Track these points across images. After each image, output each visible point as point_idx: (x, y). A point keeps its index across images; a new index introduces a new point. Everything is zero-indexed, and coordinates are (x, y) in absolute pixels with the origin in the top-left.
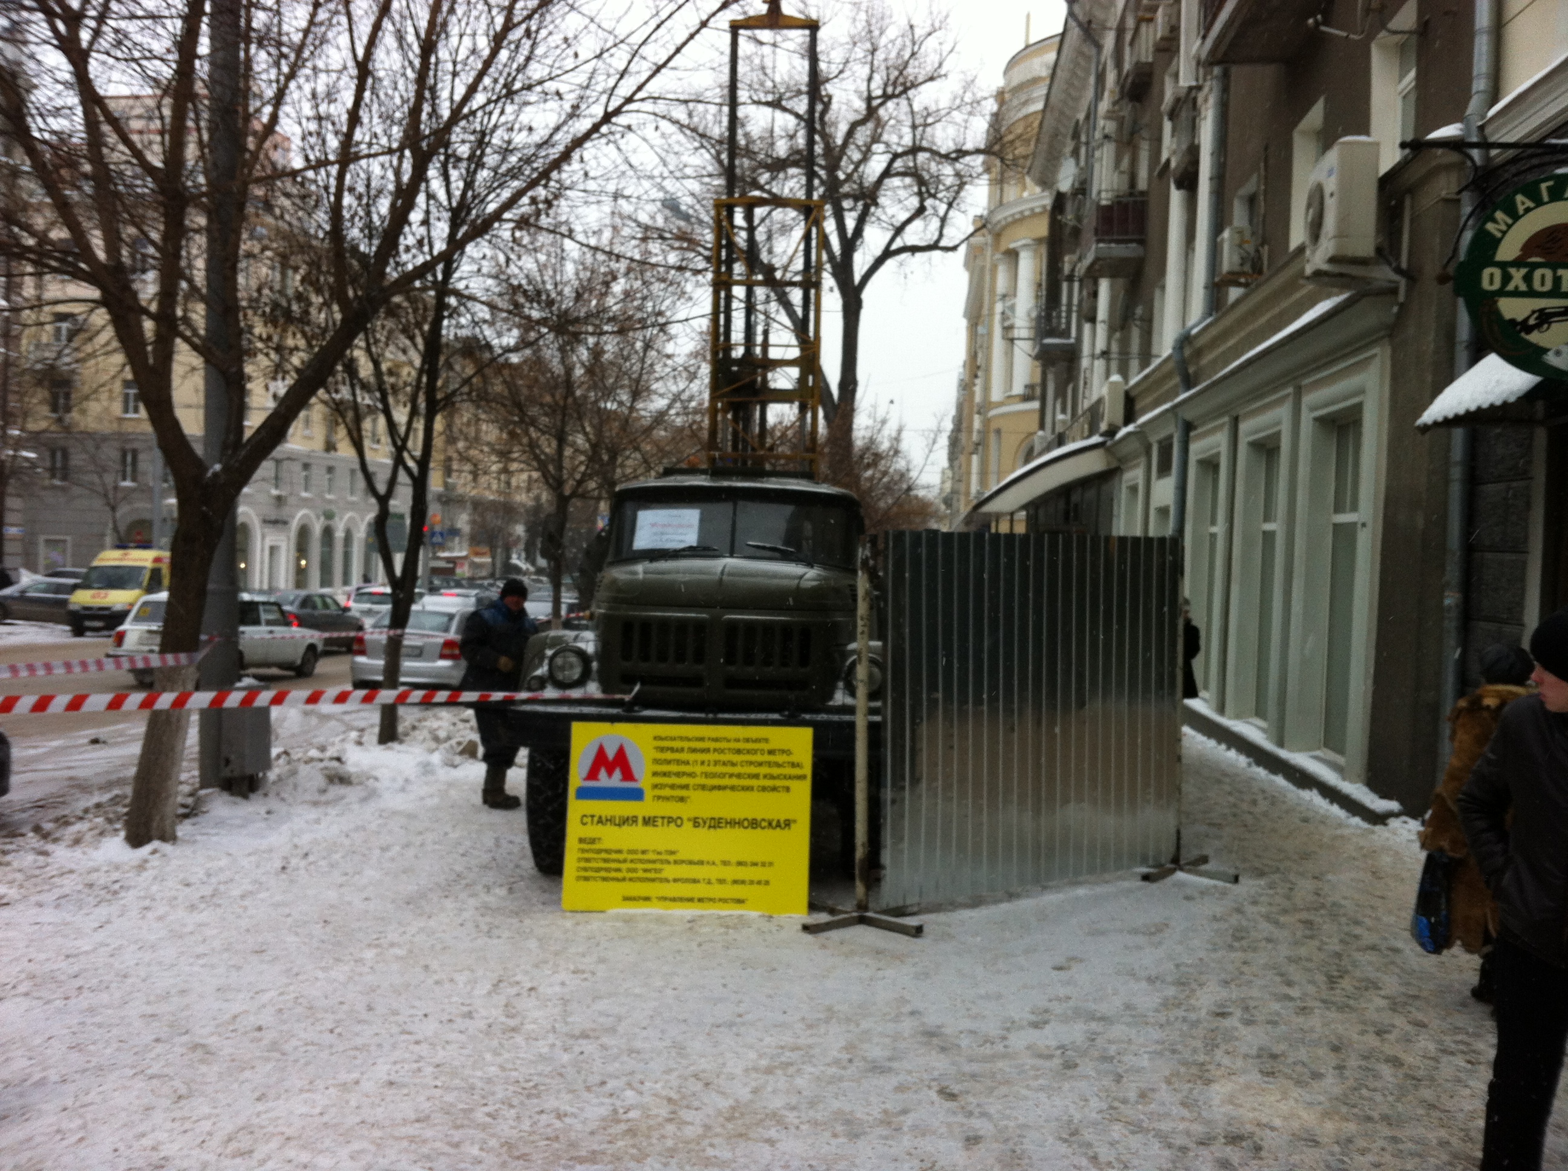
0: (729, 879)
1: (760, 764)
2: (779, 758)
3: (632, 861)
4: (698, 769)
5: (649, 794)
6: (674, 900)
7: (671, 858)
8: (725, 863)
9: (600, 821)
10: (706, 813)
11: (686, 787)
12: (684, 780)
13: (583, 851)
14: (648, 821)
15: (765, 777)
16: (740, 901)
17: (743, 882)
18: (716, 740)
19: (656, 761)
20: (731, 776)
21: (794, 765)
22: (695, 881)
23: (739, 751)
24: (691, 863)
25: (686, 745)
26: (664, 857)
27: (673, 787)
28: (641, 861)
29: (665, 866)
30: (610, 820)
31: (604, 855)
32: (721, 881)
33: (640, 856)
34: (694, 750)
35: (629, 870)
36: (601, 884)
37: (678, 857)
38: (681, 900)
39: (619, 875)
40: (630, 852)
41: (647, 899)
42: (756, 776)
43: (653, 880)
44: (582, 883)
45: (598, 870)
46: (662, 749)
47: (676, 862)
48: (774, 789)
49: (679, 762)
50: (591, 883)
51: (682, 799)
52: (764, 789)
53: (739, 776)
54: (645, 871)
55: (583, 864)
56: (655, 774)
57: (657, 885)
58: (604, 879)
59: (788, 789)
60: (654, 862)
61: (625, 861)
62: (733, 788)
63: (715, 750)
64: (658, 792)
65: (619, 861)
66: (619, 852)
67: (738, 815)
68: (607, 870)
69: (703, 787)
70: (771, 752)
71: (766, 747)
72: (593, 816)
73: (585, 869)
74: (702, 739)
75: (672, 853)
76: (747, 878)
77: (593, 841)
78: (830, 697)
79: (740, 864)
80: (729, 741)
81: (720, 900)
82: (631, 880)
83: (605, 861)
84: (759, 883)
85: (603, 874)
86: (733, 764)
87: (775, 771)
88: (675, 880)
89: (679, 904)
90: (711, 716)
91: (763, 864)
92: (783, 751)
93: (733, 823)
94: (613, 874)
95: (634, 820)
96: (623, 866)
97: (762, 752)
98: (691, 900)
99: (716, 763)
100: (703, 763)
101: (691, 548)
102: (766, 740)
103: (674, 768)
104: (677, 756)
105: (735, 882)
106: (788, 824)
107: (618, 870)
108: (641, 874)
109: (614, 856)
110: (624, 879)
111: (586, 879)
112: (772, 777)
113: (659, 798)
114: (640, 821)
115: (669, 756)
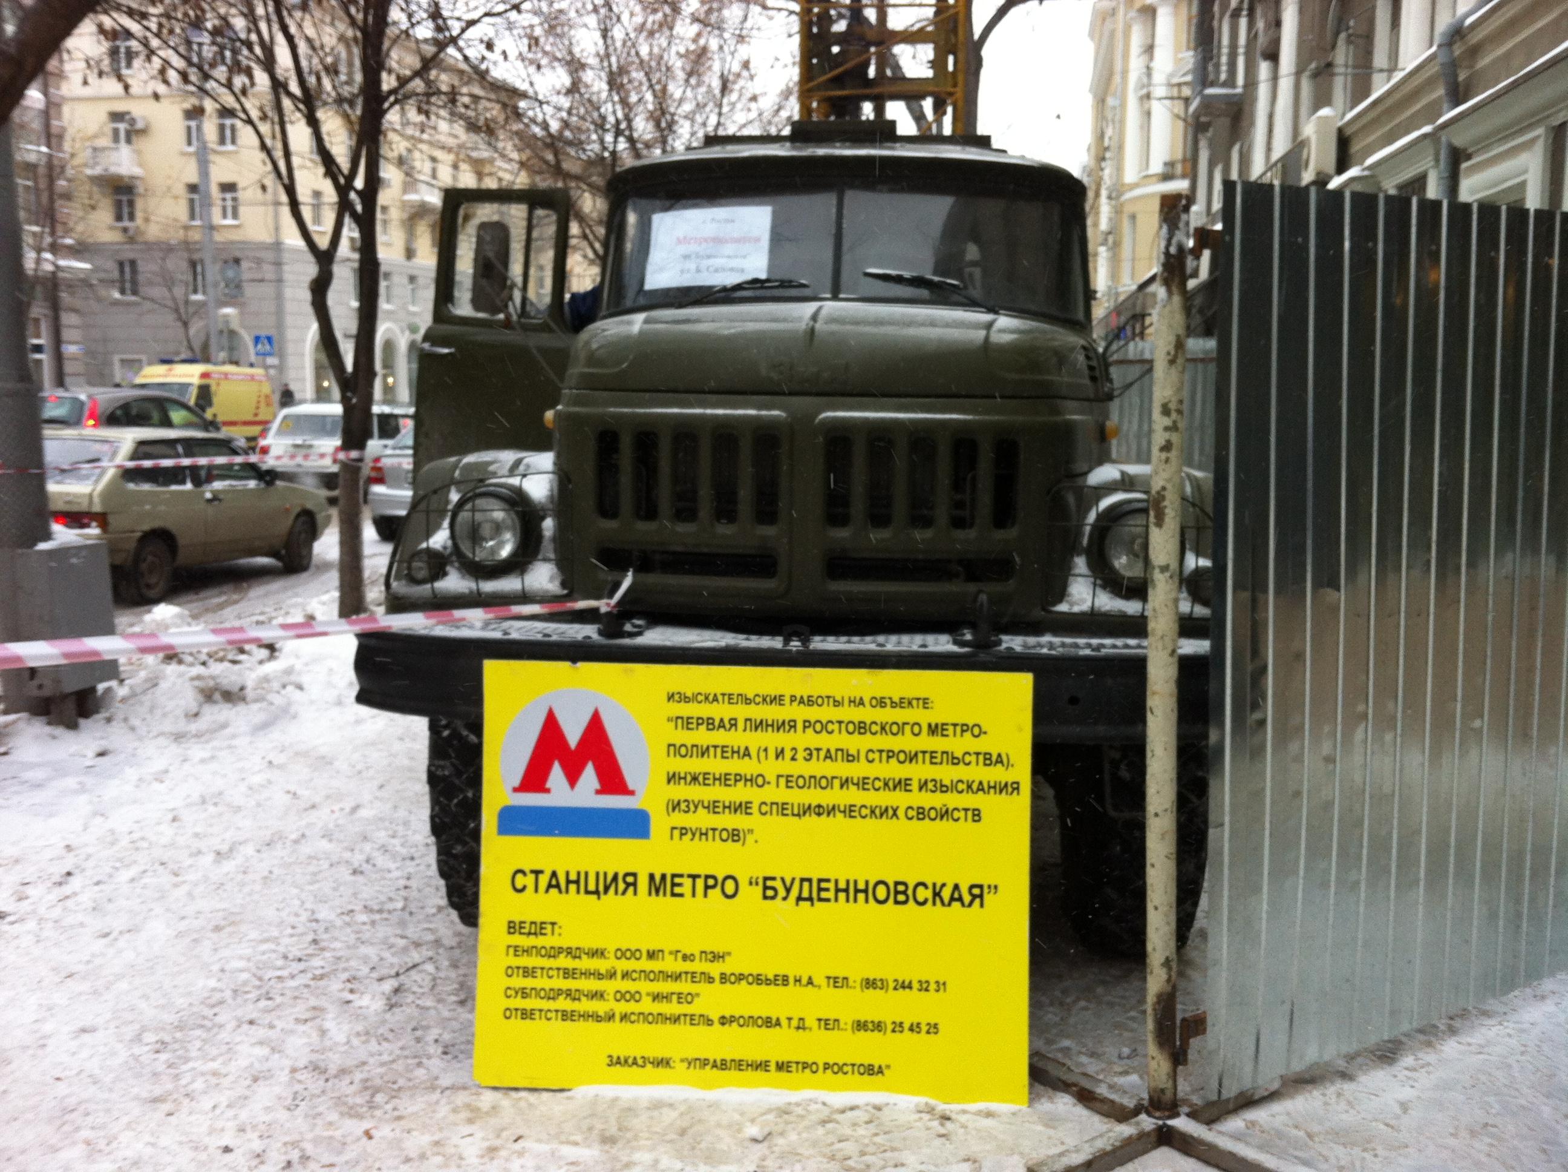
0: (847, 1018)
1: (912, 758)
2: (958, 744)
3: (626, 975)
4: (771, 768)
5: (660, 823)
6: (722, 1065)
7: (715, 969)
8: (836, 982)
9: (553, 884)
10: (790, 869)
11: (743, 808)
12: (739, 793)
13: (517, 950)
14: (660, 885)
15: (923, 785)
16: (871, 1070)
17: (878, 1026)
18: (809, 701)
19: (674, 749)
20: (845, 783)
21: (988, 760)
22: (770, 1023)
23: (862, 728)
24: (759, 980)
25: (741, 712)
26: (698, 966)
27: (713, 807)
28: (646, 975)
29: (701, 988)
30: (576, 882)
31: (564, 961)
32: (828, 1024)
33: (645, 964)
34: (759, 725)
35: (622, 996)
36: (558, 1025)
37: (728, 966)
38: (739, 1065)
39: (600, 1007)
40: (622, 954)
41: (663, 1063)
42: (903, 784)
43: (676, 1019)
44: (516, 1023)
45: (553, 995)
46: (687, 723)
47: (724, 978)
48: (945, 814)
49: (725, 751)
50: (537, 1025)
51: (735, 835)
52: (922, 814)
53: (863, 784)
54: (657, 997)
55: (519, 982)
56: (673, 778)
57: (683, 1030)
58: (567, 1016)
59: (977, 815)
60: (677, 977)
61: (612, 975)
62: (850, 811)
63: (807, 724)
64: (680, 819)
65: (599, 976)
66: (598, 953)
67: (864, 874)
68: (572, 995)
69: (782, 809)
70: (935, 730)
71: (924, 717)
72: (537, 873)
73: (524, 993)
74: (777, 700)
75: (717, 957)
76: (888, 1018)
77: (539, 928)
78: (1061, 594)
79: (870, 984)
80: (837, 703)
81: (827, 1066)
82: (624, 1017)
83: (568, 973)
84: (914, 1028)
85: (563, 1004)
86: (850, 758)
87: (947, 773)
88: (724, 1021)
89: (733, 1074)
90: (795, 645)
91: (924, 986)
92: (965, 728)
93: (852, 891)
94: (586, 1005)
95: (630, 882)
96: (609, 987)
97: (916, 729)
98: (762, 1066)
99: (810, 754)
100: (780, 754)
101: (755, 283)
102: (925, 702)
103: (715, 765)
104: (720, 737)
105: (860, 1026)
106: (978, 894)
107: (598, 995)
108: (647, 1005)
109: (586, 963)
110: (610, 1017)
111: (527, 1014)
112: (942, 788)
113: (683, 832)
114: (643, 883)
115: (702, 737)
